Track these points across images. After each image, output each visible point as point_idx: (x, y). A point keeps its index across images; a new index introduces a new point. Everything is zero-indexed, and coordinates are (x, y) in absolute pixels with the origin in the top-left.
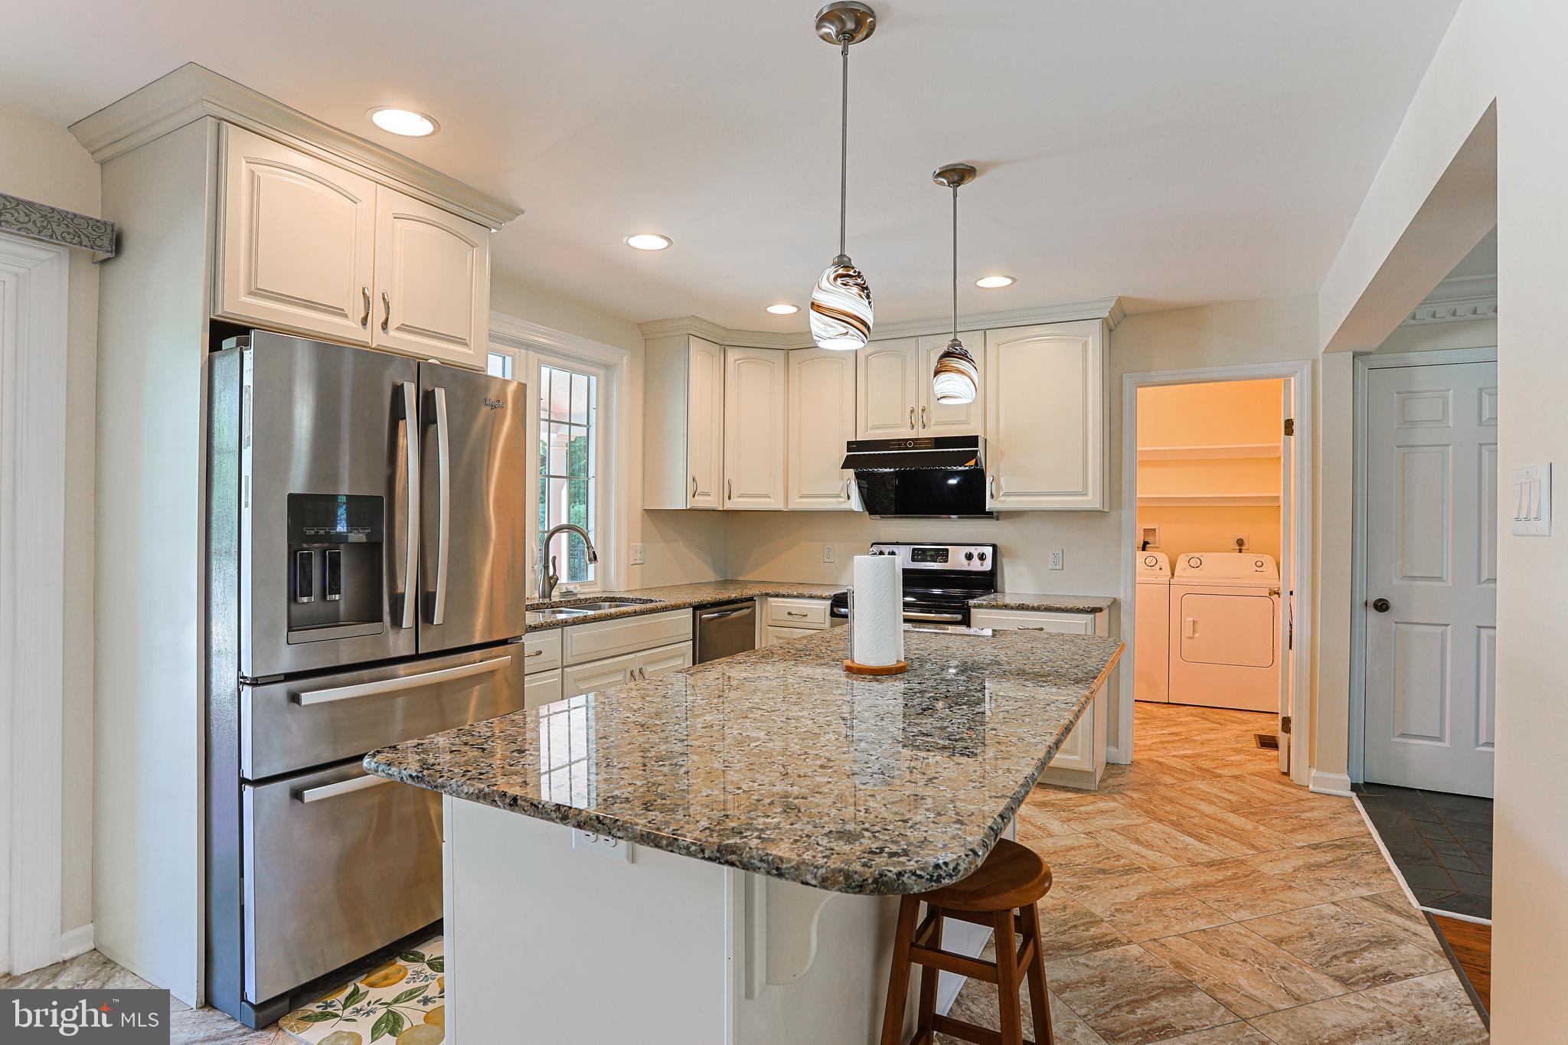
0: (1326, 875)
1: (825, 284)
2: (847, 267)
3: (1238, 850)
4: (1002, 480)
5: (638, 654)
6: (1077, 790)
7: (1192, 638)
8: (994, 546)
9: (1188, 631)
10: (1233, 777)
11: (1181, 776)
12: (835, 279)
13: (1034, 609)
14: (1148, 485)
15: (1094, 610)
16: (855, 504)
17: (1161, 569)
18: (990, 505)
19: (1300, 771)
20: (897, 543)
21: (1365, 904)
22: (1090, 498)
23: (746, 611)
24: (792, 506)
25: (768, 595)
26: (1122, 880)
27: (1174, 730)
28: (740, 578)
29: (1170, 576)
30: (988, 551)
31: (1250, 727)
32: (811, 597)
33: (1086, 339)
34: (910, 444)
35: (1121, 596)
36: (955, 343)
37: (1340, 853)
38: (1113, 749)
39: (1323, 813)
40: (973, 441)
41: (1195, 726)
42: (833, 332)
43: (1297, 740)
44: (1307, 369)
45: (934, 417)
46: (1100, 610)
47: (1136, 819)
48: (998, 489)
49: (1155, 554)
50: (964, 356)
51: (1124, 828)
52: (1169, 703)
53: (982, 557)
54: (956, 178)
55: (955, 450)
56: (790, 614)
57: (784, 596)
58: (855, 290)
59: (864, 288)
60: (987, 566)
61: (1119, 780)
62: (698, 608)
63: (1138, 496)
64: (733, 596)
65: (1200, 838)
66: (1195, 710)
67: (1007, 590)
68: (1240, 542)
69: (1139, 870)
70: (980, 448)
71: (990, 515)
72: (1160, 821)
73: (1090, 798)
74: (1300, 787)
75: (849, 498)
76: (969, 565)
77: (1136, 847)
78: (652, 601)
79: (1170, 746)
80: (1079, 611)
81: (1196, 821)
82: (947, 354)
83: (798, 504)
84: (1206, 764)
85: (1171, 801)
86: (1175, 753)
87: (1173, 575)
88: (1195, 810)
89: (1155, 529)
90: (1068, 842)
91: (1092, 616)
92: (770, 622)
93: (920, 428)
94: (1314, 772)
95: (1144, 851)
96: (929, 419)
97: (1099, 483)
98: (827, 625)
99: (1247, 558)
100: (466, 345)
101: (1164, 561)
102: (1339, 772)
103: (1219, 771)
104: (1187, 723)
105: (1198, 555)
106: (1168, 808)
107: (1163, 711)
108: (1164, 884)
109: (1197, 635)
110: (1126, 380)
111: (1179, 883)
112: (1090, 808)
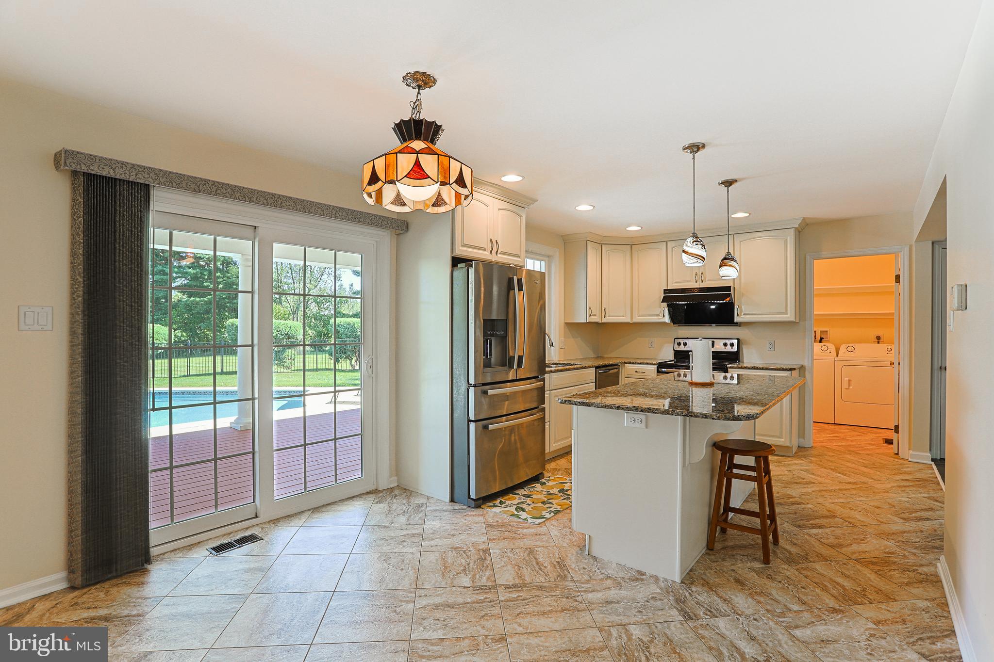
0: (907, 489)
1: (689, 244)
2: (697, 238)
3: (864, 479)
4: (743, 307)
5: (576, 387)
6: (783, 456)
7: (848, 389)
8: (738, 339)
9: (845, 385)
10: (867, 454)
11: (838, 453)
12: (693, 243)
13: (760, 369)
14: (820, 307)
15: (791, 370)
16: (667, 319)
17: (830, 352)
18: (736, 319)
19: (905, 452)
20: (688, 338)
21: (924, 499)
22: (789, 315)
23: (616, 370)
24: (634, 321)
25: (625, 363)
26: (805, 486)
27: (837, 435)
28: (605, 356)
29: (835, 355)
30: (735, 342)
31: (881, 435)
32: (647, 364)
33: (786, 238)
34: (696, 290)
35: (806, 364)
36: (729, 253)
37: (917, 483)
38: (801, 440)
39: (913, 469)
40: (728, 288)
41: (849, 434)
42: (692, 261)
43: (903, 438)
44: (907, 249)
45: (708, 276)
46: (794, 369)
47: (811, 467)
48: (741, 311)
49: (826, 344)
50: (733, 259)
51: (806, 470)
52: (835, 424)
53: (732, 345)
54: (728, 185)
55: (719, 293)
56: (636, 372)
57: (633, 363)
58: (700, 246)
59: (703, 245)
60: (735, 349)
61: (805, 453)
62: (597, 367)
63: (815, 313)
64: (611, 363)
65: (846, 475)
66: (849, 427)
67: (745, 360)
68: (878, 338)
69: (814, 483)
70: (732, 292)
71: (737, 324)
72: (825, 468)
73: (789, 459)
74: (903, 459)
75: (664, 316)
76: (725, 349)
77: (813, 476)
78: (576, 364)
79: (833, 441)
80: (783, 370)
81: (844, 469)
82: (725, 259)
83: (638, 319)
84: (852, 449)
85: (832, 462)
86: (836, 444)
87: (837, 356)
88: (844, 465)
89: (827, 331)
90: (779, 473)
91: (790, 372)
92: (626, 376)
93: (700, 282)
94: (911, 452)
95: (816, 477)
96: (705, 278)
97: (793, 308)
98: (655, 376)
99: (882, 347)
100: (519, 257)
101: (832, 348)
102: (926, 452)
103: (860, 452)
104: (844, 433)
105: (853, 345)
106: (831, 464)
107: (832, 427)
108: (825, 488)
109: (851, 387)
110: (808, 257)
111: (833, 488)
112: (790, 462)
